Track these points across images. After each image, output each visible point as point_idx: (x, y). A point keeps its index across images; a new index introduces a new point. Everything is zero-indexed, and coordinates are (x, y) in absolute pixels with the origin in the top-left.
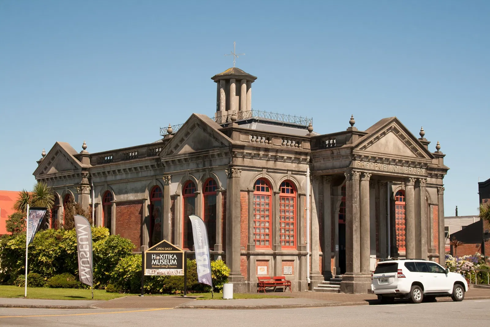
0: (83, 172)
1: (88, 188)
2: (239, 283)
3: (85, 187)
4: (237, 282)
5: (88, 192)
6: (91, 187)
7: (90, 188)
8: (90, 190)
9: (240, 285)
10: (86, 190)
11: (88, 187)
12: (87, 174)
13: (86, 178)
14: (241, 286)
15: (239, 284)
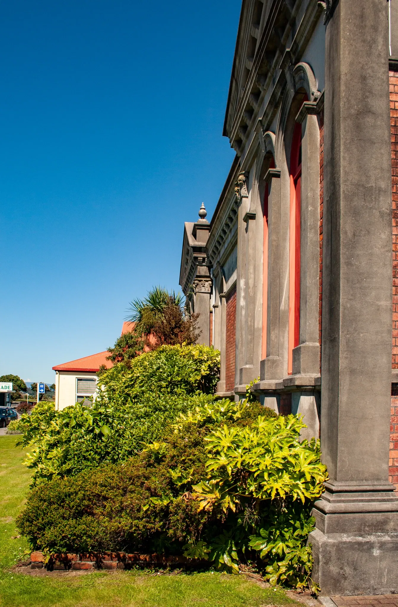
0: (195, 255)
1: (207, 284)
2: (372, 538)
3: (202, 280)
4: (360, 532)
5: (207, 289)
6: (212, 280)
7: (210, 282)
8: (210, 286)
9: (376, 552)
10: (204, 286)
11: (207, 281)
12: (204, 259)
13: (204, 266)
14: (381, 558)
15: (370, 546)
